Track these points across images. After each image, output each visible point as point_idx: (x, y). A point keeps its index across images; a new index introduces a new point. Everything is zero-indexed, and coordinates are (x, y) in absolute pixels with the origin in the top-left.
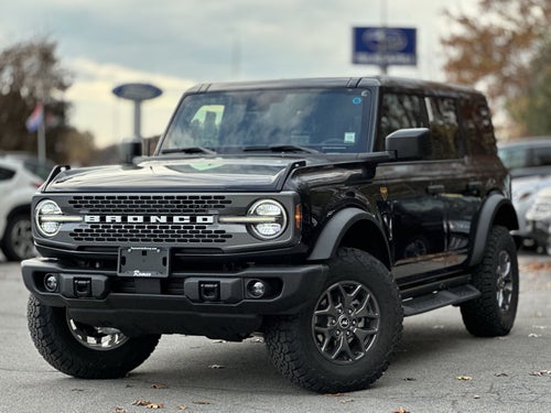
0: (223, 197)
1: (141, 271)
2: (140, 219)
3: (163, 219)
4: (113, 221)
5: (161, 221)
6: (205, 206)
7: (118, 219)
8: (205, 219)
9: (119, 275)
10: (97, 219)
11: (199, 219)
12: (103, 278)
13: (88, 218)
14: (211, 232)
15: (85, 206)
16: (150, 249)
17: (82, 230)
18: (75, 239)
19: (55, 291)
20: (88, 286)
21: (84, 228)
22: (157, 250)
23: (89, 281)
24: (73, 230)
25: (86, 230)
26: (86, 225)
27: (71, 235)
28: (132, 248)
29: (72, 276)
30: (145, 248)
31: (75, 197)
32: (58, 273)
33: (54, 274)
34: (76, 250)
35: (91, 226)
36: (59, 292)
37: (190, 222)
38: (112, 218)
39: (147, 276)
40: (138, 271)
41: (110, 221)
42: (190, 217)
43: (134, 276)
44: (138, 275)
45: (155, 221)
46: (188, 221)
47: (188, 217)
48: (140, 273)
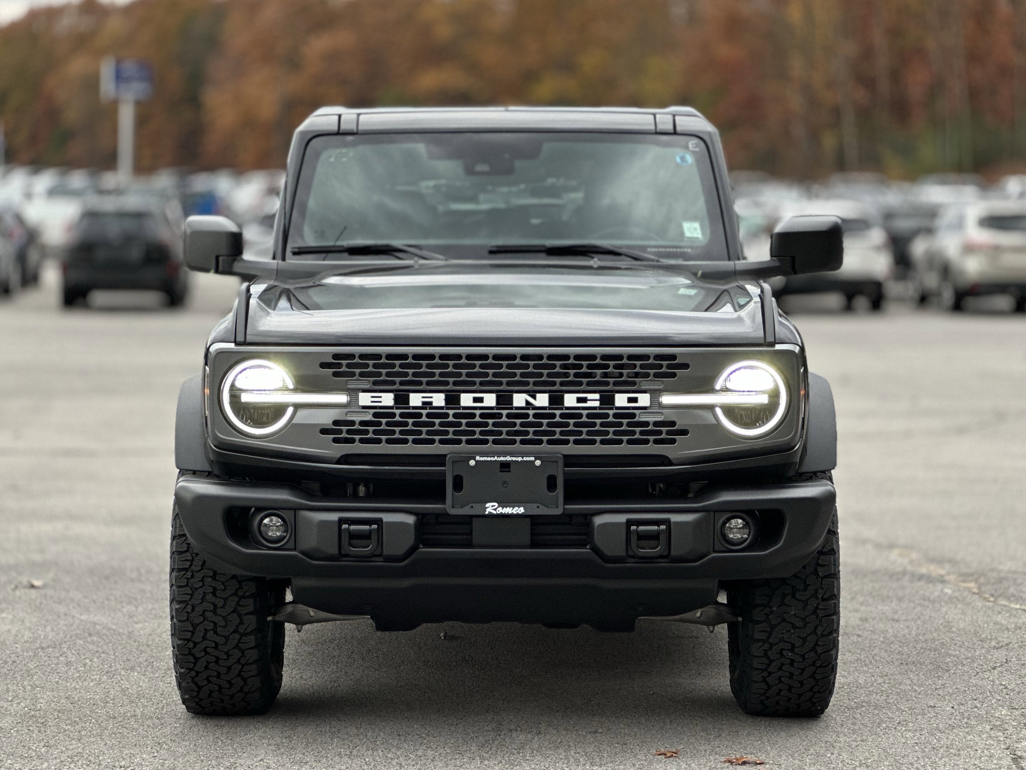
0: (673, 357)
1: (503, 504)
2: (490, 400)
3: (542, 400)
4: (427, 405)
5: (537, 403)
6: (637, 375)
7: (438, 400)
8: (635, 400)
9: (453, 511)
10: (388, 399)
11: (621, 400)
12: (410, 519)
13: (365, 399)
14: (647, 424)
15: (362, 375)
16: (520, 459)
17: (352, 423)
18: (335, 441)
19: (282, 546)
20: (374, 536)
21: (357, 418)
22: (534, 462)
23: (375, 526)
24: (331, 422)
25: (362, 423)
26: (362, 412)
27: (324, 431)
28: (478, 458)
29: (334, 517)
30: (509, 458)
31: (336, 356)
32: (296, 509)
33: (284, 511)
34: (336, 463)
35: (375, 415)
36: (295, 549)
37: (601, 404)
38: (423, 397)
39: (515, 513)
40: (496, 505)
41: (420, 404)
42: (601, 396)
43: (487, 513)
44: (494, 512)
45: (523, 404)
46: (597, 404)
47: (597, 396)
48: (500, 508)
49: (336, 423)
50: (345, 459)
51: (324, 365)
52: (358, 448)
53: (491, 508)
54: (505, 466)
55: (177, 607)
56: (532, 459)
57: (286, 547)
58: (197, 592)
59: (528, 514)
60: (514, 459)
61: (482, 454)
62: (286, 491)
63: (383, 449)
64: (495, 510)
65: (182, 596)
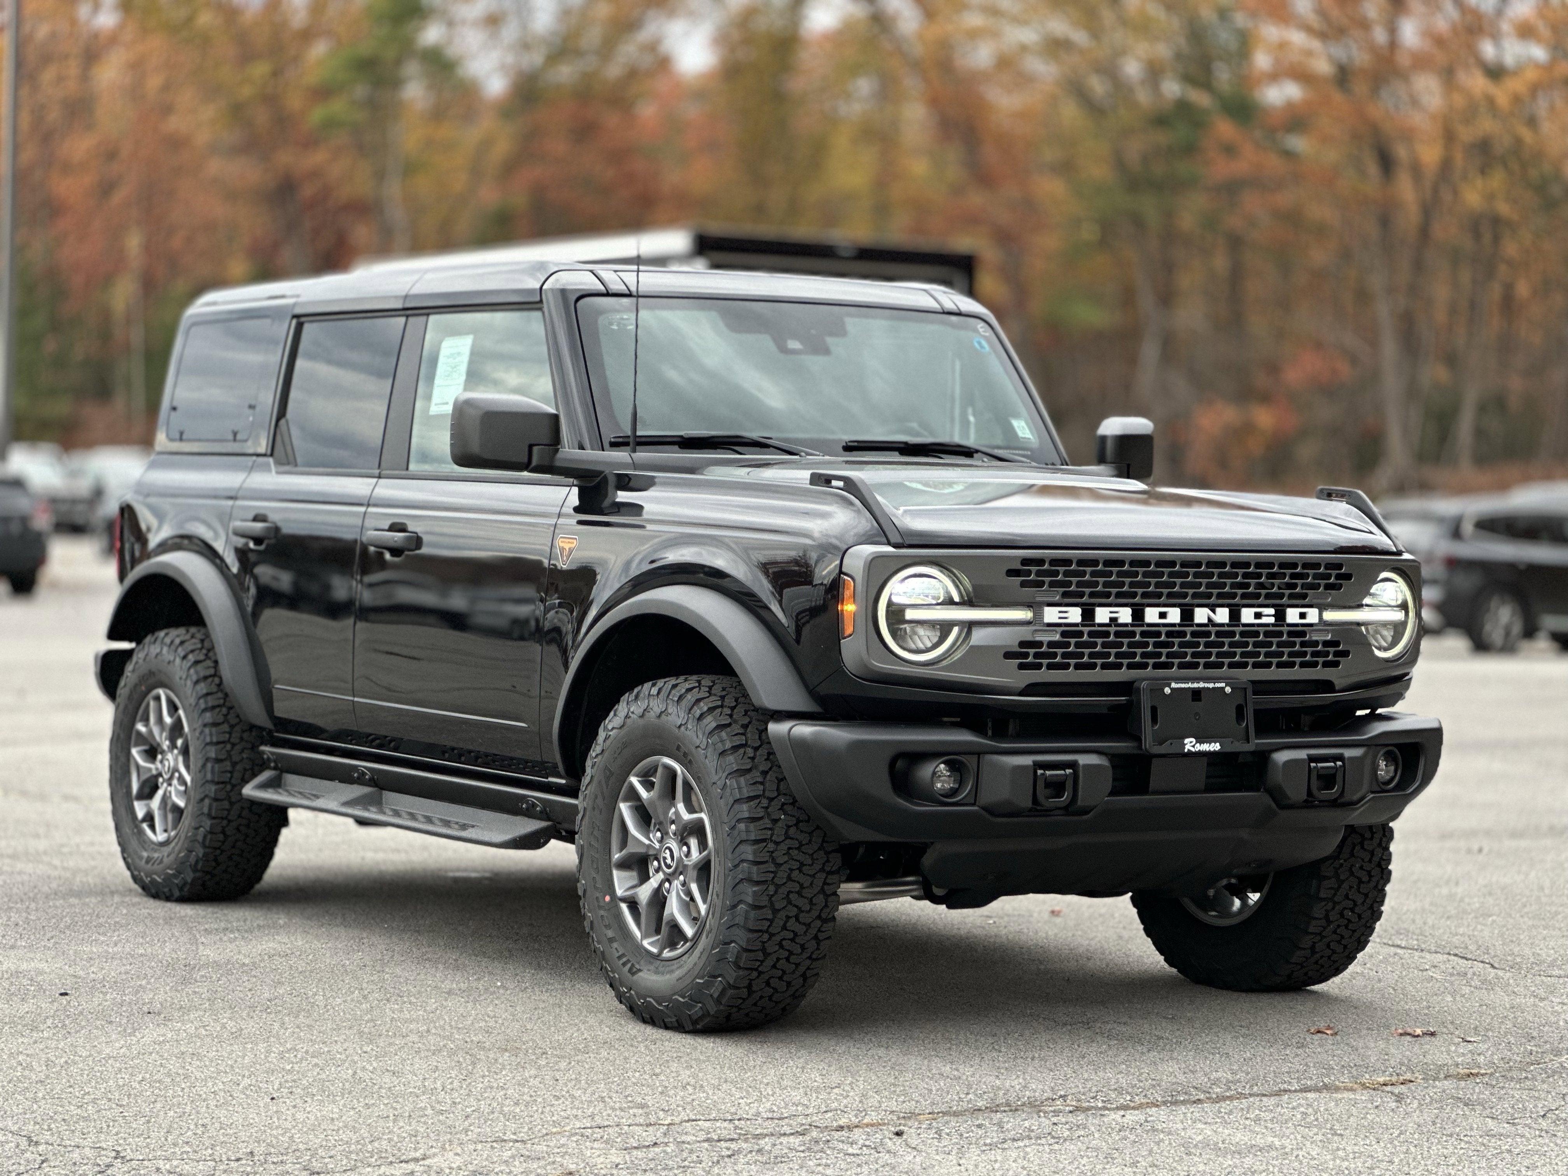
0: (1341, 566)
1: (1200, 741)
2: (1174, 615)
3: (1223, 615)
4: (1114, 621)
5: (1218, 619)
6: (1309, 585)
7: (1125, 615)
8: (1305, 616)
9: (1151, 749)
10: (1074, 615)
11: (1292, 615)
12: (1104, 762)
13: (1051, 615)
14: (1316, 643)
15: (1052, 584)
16: (1211, 685)
17: (1040, 644)
18: (1022, 667)
19: (961, 800)
20: (1069, 784)
21: (1045, 638)
22: (1223, 688)
23: (1068, 771)
24: (1017, 643)
25: (1051, 644)
26: (1045, 631)
27: (1008, 655)
28: (1173, 685)
29: (1027, 760)
30: (1201, 685)
31: (1026, 561)
32: (979, 753)
33: (965, 756)
34: (1020, 694)
35: (1064, 634)
36: (974, 804)
37: (1276, 621)
38: (1111, 612)
39: (1212, 750)
40: (1193, 740)
41: (1107, 621)
42: (1276, 610)
43: (1186, 750)
44: (1193, 749)
45: (1206, 621)
46: (1272, 620)
47: (1272, 611)
48: (1198, 745)
49: (1023, 644)
50: (1031, 689)
51: (1011, 573)
52: (1044, 675)
53: (1190, 744)
54: (1197, 694)
55: (754, 889)
56: (1223, 685)
57: (965, 801)
58: (782, 868)
59: (1224, 751)
60: (1206, 685)
61: (1178, 680)
62: (964, 731)
63: (1071, 675)
64: (1193, 746)
65: (763, 875)
